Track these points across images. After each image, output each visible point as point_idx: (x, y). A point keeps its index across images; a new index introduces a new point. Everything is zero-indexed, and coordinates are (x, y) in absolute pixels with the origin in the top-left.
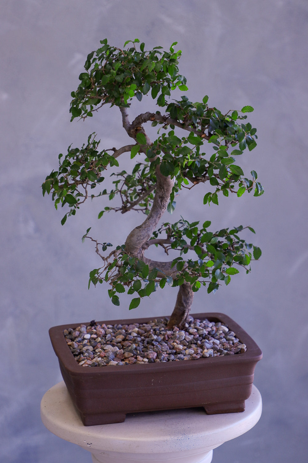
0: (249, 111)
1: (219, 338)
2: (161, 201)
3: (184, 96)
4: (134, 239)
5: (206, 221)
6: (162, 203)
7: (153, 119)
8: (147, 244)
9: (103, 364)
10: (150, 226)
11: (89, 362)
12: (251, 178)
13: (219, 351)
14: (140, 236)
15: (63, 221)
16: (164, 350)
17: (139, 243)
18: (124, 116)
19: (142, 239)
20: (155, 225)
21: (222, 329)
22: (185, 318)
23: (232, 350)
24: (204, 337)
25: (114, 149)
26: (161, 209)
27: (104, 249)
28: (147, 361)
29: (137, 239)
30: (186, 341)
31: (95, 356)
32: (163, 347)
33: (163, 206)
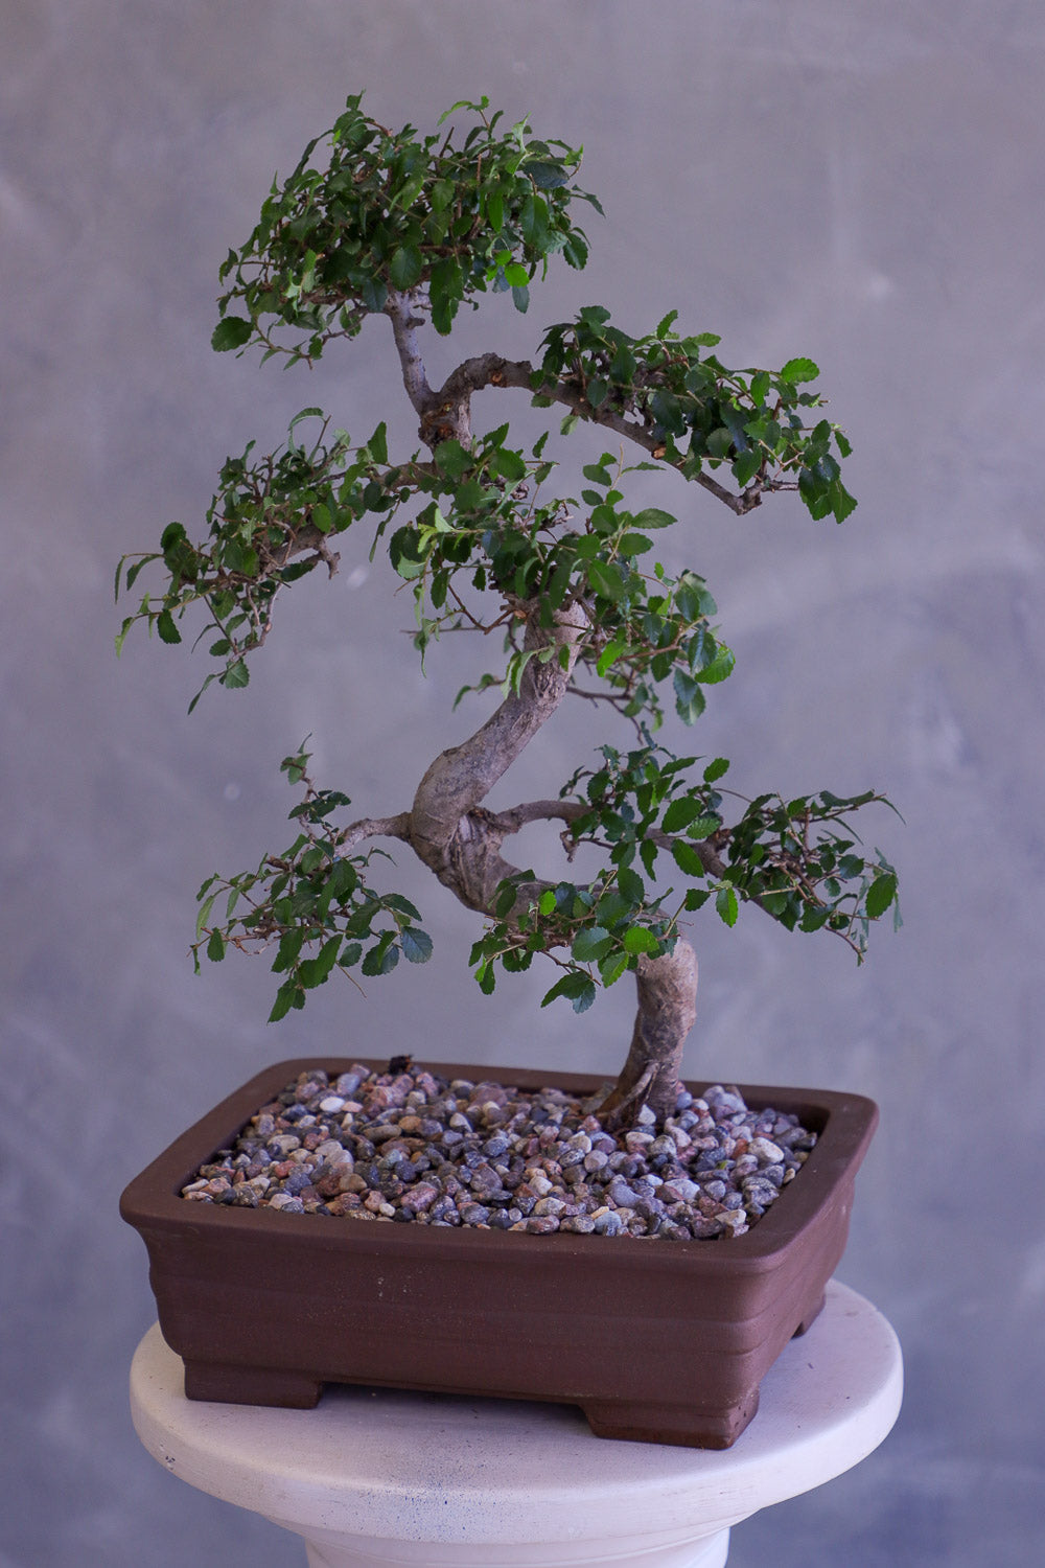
2: (537, 670)
3: (591, 307)
4: (430, 788)
5: (716, 760)
6: (540, 677)
7: (497, 380)
8: (517, 815)
9: (247, 1200)
10: (483, 752)
11: (223, 1186)
13: (650, 1220)
14: (446, 781)
16: (477, 1185)
17: (443, 806)
18: (408, 359)
19: (451, 794)
20: (503, 751)
22: (640, 1091)
23: (695, 1223)
24: (656, 1165)
26: (534, 698)
28: (391, 1215)
29: (436, 790)
30: (584, 1168)
31: (265, 1169)
32: (479, 1177)
33: (542, 686)
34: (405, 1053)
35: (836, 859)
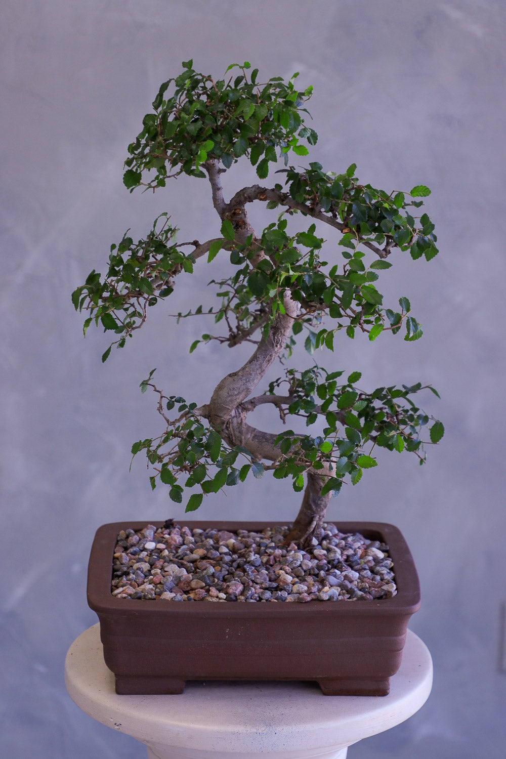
0: (422, 195)
1: (360, 568)
2: (274, 334)
3: (315, 163)
4: (224, 393)
5: (354, 372)
6: (276, 338)
7: (263, 198)
8: (253, 403)
9: (150, 596)
10: (251, 374)
11: (131, 590)
12: (397, 309)
13: (350, 592)
14: (234, 389)
15: (105, 357)
16: (258, 581)
17: (231, 401)
18: (216, 188)
19: (236, 395)
20: (260, 374)
21: (372, 554)
22: (312, 530)
23: (372, 591)
24: (334, 565)
25: (195, 243)
26: (273, 347)
27: (170, 406)
28: (225, 598)
29: (228, 394)
30: (302, 569)
31: (146, 580)
32: (258, 577)
33: (277, 342)
34: (171, 518)
35: (414, 417)
